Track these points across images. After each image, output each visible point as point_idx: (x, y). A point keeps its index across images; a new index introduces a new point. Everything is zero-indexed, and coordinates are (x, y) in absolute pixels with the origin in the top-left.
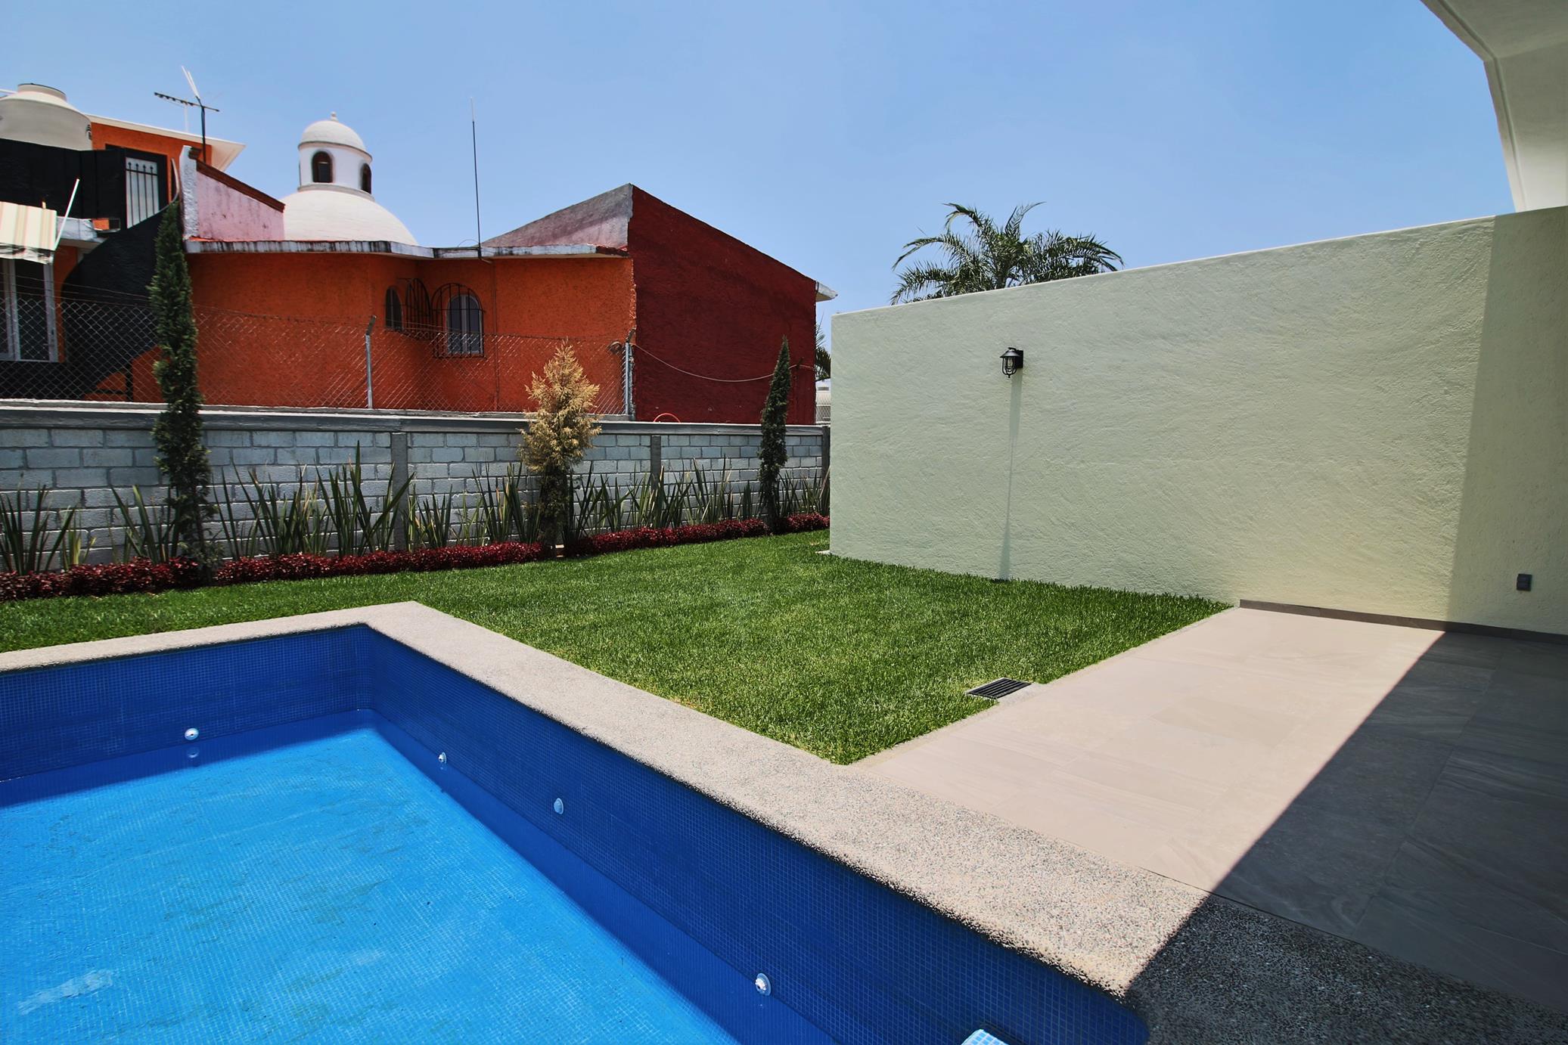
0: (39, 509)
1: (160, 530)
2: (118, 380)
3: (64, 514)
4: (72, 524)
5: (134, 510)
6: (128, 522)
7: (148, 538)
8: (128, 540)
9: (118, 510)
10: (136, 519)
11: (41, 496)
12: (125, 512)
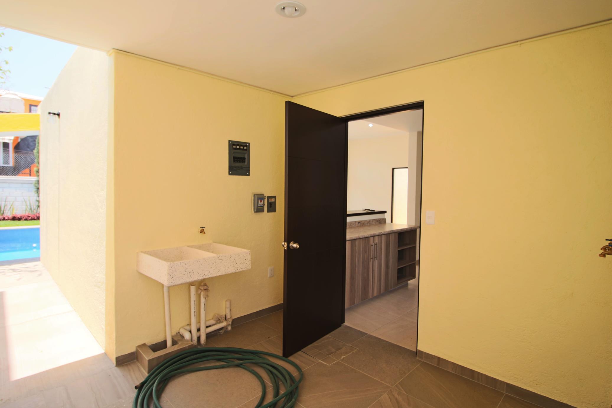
0: (6, 201)
1: (33, 207)
2: (27, 171)
3: (11, 203)
4: (13, 205)
5: (28, 203)
6: (27, 205)
7: (31, 209)
8: (26, 209)
9: (24, 202)
10: (28, 204)
11: (6, 199)
12: (26, 203)
